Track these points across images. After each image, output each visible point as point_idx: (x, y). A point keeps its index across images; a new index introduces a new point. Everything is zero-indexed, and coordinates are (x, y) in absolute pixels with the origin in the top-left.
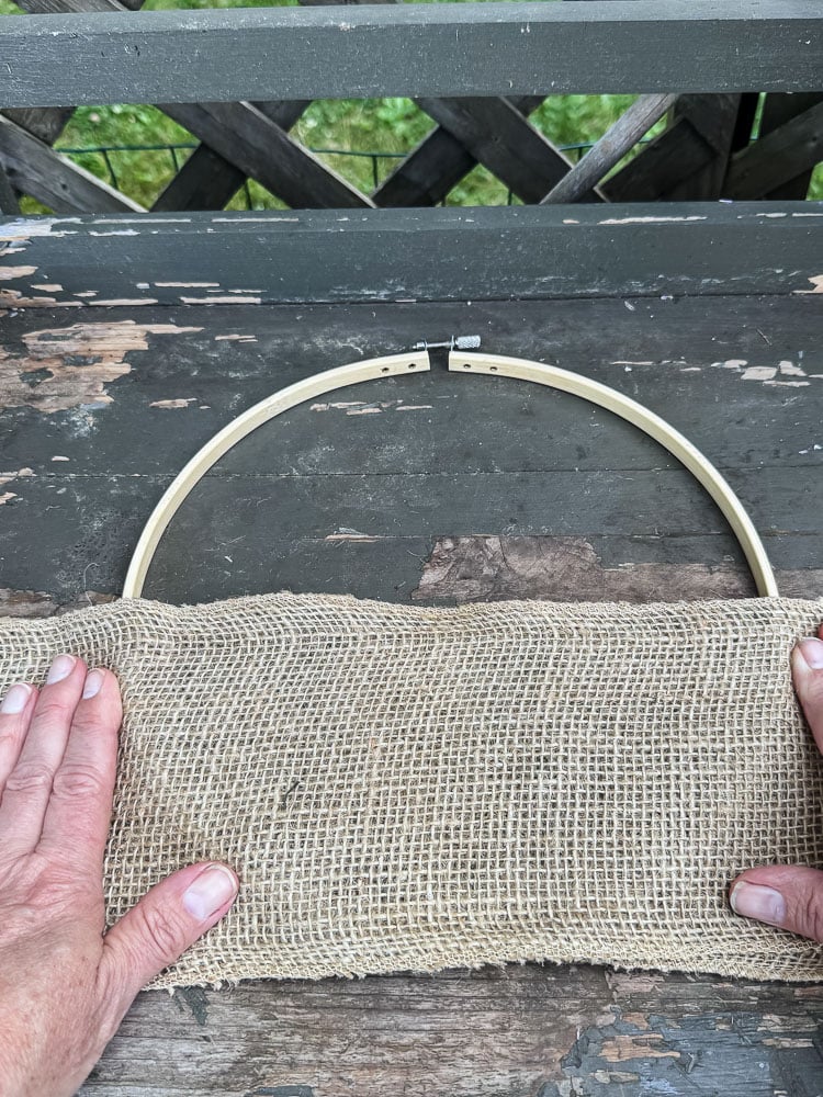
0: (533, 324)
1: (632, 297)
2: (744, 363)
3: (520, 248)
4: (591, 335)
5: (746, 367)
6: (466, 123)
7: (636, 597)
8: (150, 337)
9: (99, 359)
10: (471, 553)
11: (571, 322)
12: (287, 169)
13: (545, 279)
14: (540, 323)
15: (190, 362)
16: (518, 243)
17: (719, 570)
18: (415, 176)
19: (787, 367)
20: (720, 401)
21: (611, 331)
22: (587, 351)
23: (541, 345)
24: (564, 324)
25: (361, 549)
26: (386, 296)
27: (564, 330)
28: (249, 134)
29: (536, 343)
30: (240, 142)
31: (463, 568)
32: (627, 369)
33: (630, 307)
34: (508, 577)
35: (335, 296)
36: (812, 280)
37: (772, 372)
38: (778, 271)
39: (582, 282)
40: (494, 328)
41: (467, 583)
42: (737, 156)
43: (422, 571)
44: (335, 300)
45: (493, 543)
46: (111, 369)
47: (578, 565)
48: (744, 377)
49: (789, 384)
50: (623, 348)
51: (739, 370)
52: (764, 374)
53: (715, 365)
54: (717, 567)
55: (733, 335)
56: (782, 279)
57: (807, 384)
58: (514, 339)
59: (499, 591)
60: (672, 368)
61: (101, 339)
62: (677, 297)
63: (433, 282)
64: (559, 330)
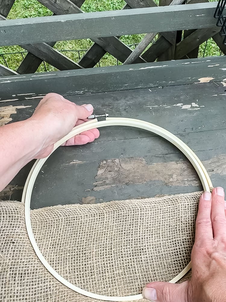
0: (124, 97)
1: (150, 88)
2: (182, 104)
3: (118, 77)
4: (140, 99)
5: (183, 105)
6: (102, 41)
7: (157, 173)
8: (17, 109)
9: (3, 117)
10: (111, 164)
11: (134, 96)
12: (53, 58)
13: (126, 85)
14: (126, 97)
15: (28, 116)
16: (117, 76)
17: (179, 163)
18: (89, 57)
19: (194, 104)
20: (176, 115)
21: (145, 98)
22: (139, 104)
23: (126, 103)
24: (133, 96)
25: (80, 166)
26: (82, 92)
27: (133, 98)
28: (42, 49)
29: (125, 103)
30: (40, 51)
31: (109, 169)
32: (151, 108)
33: (150, 90)
34: (122, 170)
35: (68, 93)
36: (199, 80)
37: (190, 106)
38: (189, 78)
39: (137, 85)
40: (113, 99)
41: (111, 173)
42: (178, 44)
43: (98, 170)
44: (68, 95)
45: (117, 161)
46: (7, 120)
47: (141, 165)
48: (182, 108)
49: (194, 109)
50: (149, 102)
51: (181, 106)
52: (187, 107)
53: (174, 105)
54: (179, 162)
55: (178, 97)
56: (191, 80)
57: (199, 109)
58: (119, 102)
59: (120, 174)
60: (163, 107)
61: (3, 111)
62: (163, 87)
63: (95, 88)
64: (131, 98)
